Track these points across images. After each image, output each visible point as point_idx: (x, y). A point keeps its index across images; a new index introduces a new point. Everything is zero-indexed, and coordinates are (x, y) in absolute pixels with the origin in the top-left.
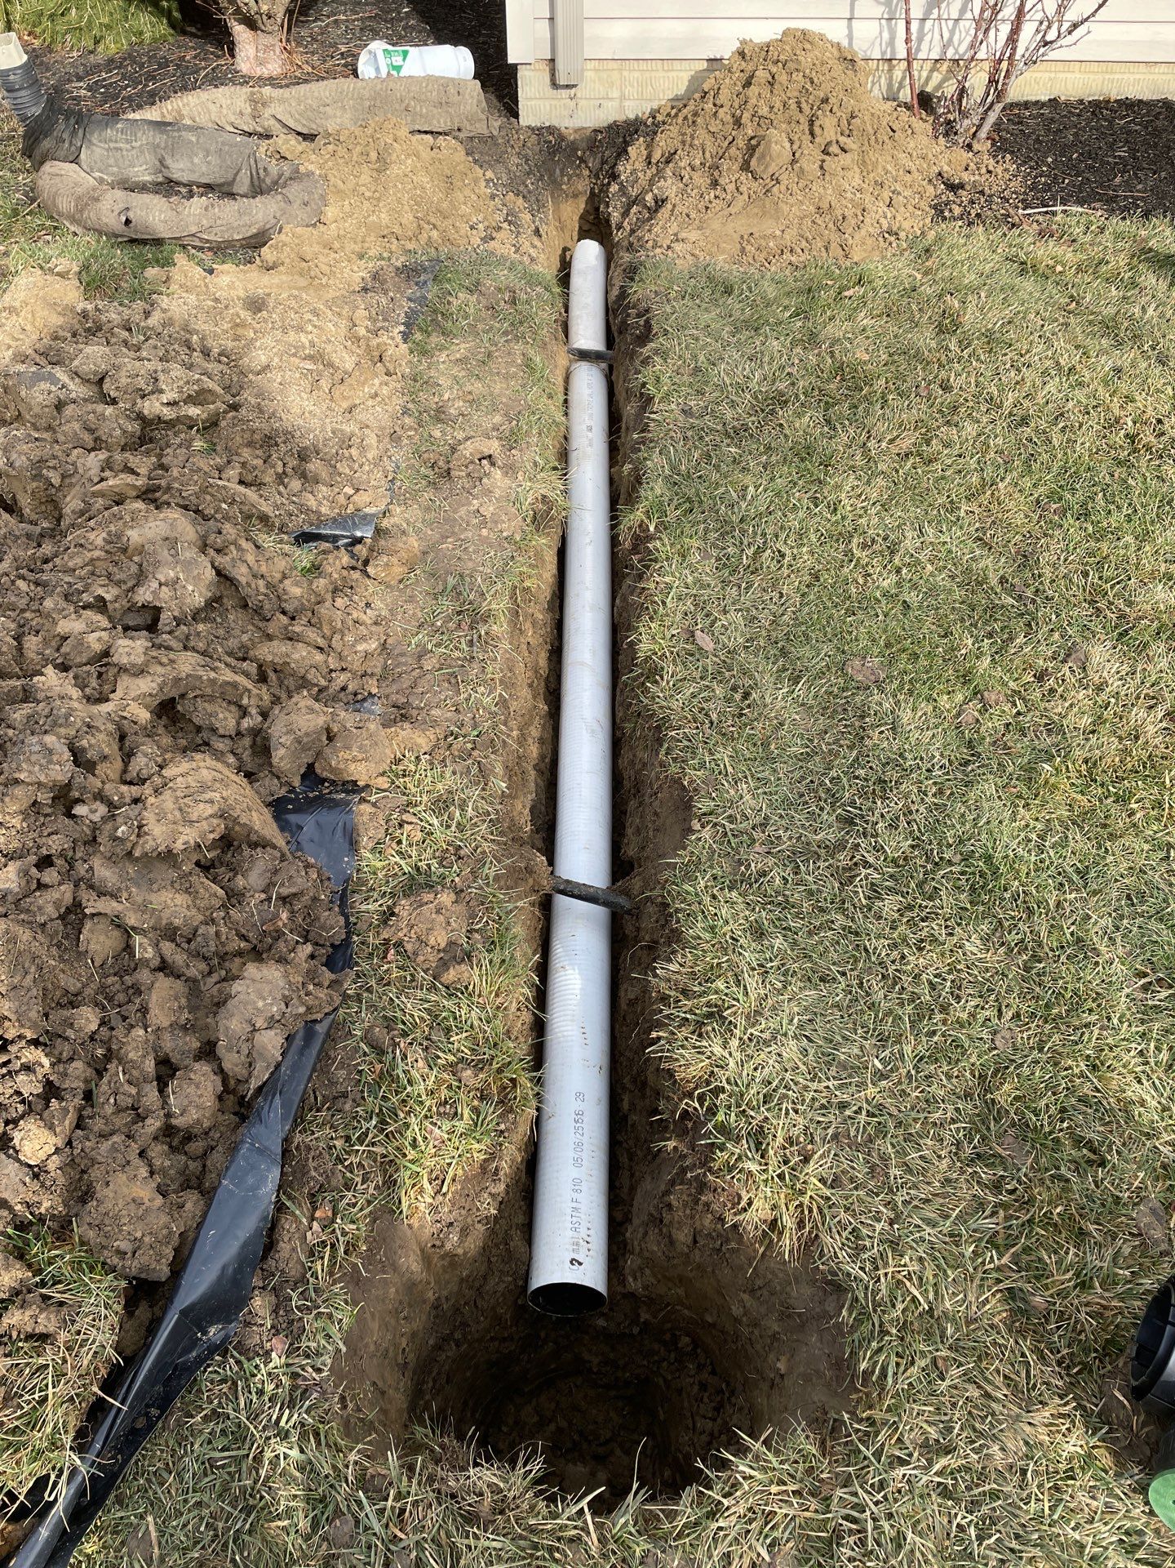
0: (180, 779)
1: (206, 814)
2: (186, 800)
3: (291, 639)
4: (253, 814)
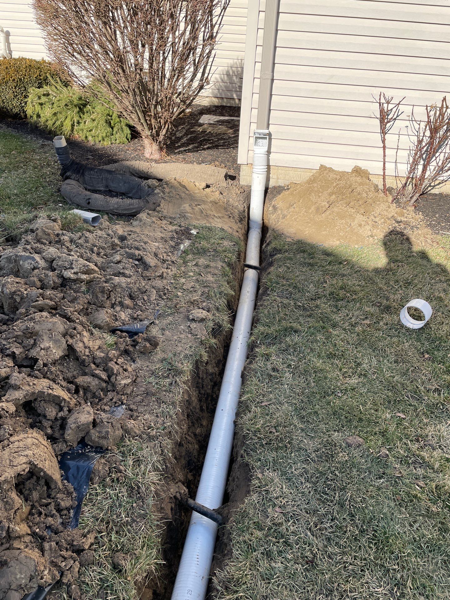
0: (16, 443)
1: (22, 462)
2: (14, 455)
3: (93, 376)
4: (47, 462)
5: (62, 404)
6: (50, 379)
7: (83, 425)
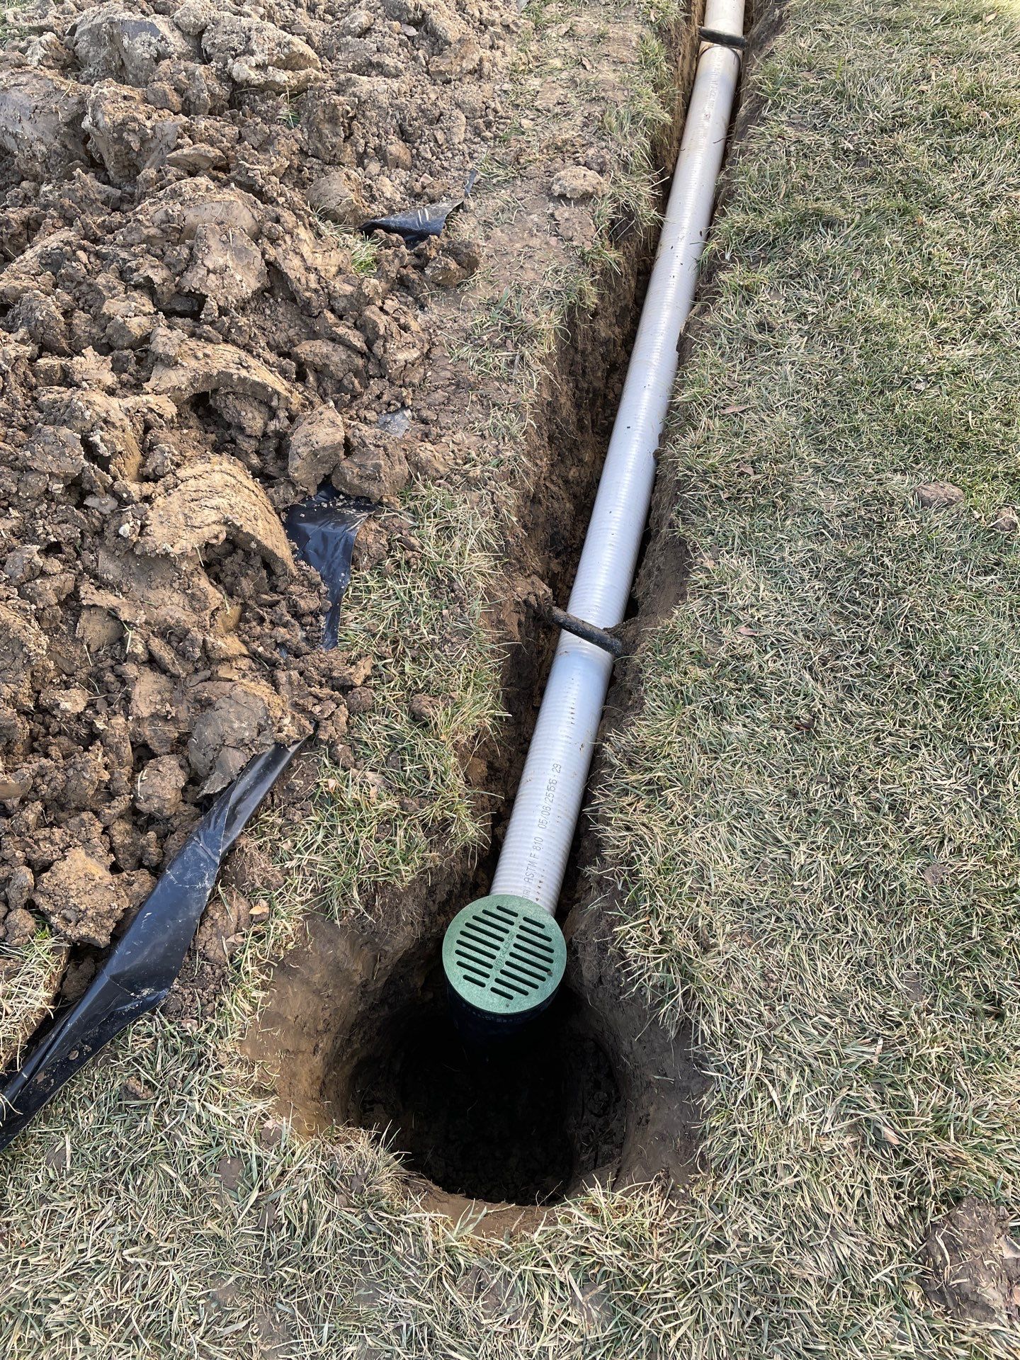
0: (192, 482)
1: (209, 521)
2: (192, 504)
3: (333, 340)
4: (260, 523)
5: (274, 403)
6: (238, 346)
7: (324, 449)
